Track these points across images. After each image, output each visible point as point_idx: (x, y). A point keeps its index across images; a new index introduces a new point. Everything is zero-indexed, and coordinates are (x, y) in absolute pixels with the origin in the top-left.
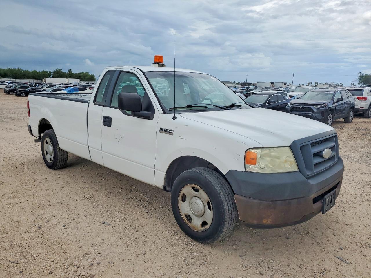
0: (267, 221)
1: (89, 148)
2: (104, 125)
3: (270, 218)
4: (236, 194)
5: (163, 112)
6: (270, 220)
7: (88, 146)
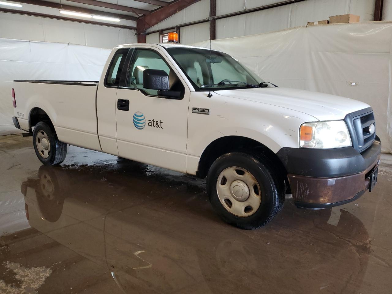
0: (324, 200)
1: (99, 136)
2: (119, 109)
3: (327, 196)
4: (289, 173)
5: (195, 91)
6: (326, 198)
7: (97, 136)
